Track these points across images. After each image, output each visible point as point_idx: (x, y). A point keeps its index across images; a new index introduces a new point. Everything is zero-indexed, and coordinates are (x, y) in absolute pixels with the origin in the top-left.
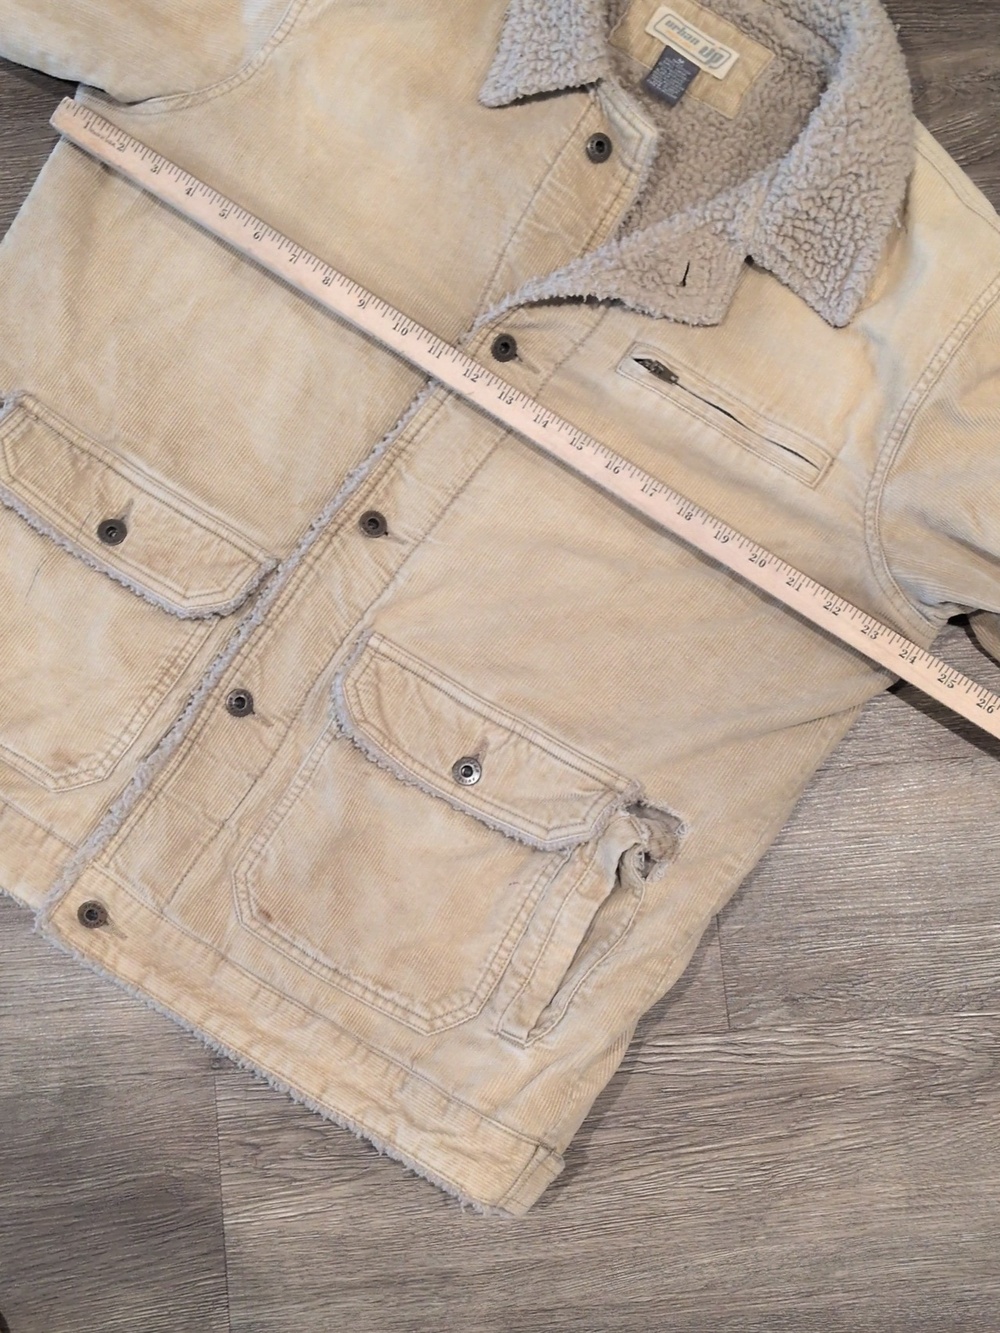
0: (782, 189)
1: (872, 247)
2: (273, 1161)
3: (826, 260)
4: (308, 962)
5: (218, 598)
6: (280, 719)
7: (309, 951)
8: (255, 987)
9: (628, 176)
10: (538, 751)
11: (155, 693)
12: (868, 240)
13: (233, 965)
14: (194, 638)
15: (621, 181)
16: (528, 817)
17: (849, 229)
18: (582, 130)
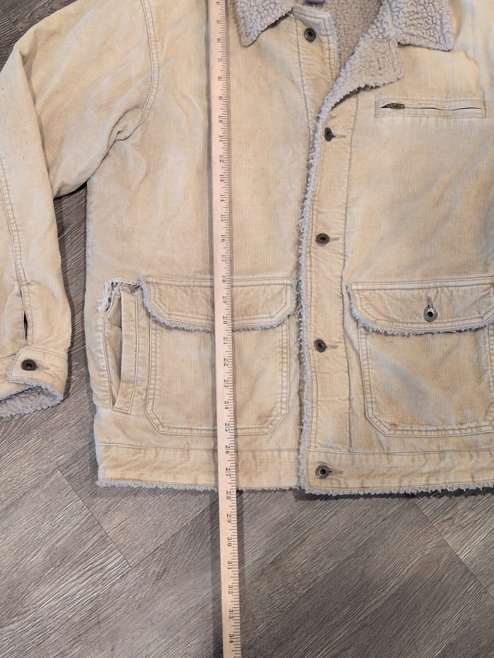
0: (398, 7)
1: (446, 10)
2: (462, 520)
3: (430, 26)
4: (424, 433)
5: (286, 308)
6: (339, 342)
7: (421, 429)
8: (411, 458)
9: (328, 38)
10: (453, 288)
11: (284, 364)
12: (442, 9)
13: (394, 454)
14: (283, 332)
15: (326, 43)
16: (469, 317)
17: (433, 9)
18: (299, 32)
